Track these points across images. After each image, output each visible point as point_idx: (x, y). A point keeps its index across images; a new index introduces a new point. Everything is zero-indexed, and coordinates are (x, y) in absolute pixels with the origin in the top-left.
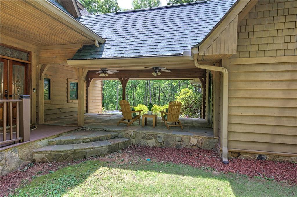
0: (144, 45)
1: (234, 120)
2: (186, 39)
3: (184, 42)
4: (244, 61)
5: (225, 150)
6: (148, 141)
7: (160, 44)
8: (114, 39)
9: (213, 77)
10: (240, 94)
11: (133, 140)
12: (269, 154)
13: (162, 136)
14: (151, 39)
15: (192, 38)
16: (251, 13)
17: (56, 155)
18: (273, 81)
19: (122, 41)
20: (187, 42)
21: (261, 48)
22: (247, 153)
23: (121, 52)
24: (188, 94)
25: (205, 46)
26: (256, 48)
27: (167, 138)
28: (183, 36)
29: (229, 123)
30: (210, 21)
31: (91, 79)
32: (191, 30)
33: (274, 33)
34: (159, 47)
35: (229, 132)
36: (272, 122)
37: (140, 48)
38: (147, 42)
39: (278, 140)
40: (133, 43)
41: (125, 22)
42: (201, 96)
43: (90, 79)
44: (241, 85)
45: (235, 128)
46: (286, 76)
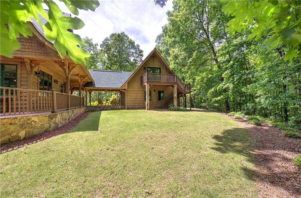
3: (117, 84)
4: (129, 90)
5: (126, 107)
6: (109, 108)
7: (111, 84)
8: (96, 81)
9: (124, 92)
10: (129, 96)
11: (104, 108)
12: (134, 107)
15: (119, 83)
18: (134, 94)
26: (131, 87)
27: (114, 107)
29: (127, 102)
33: (134, 85)
38: (108, 83)
39: (135, 105)
40: (104, 83)
41: (98, 75)
42: (120, 98)
44: (129, 94)
45: (128, 103)
46: (136, 93)
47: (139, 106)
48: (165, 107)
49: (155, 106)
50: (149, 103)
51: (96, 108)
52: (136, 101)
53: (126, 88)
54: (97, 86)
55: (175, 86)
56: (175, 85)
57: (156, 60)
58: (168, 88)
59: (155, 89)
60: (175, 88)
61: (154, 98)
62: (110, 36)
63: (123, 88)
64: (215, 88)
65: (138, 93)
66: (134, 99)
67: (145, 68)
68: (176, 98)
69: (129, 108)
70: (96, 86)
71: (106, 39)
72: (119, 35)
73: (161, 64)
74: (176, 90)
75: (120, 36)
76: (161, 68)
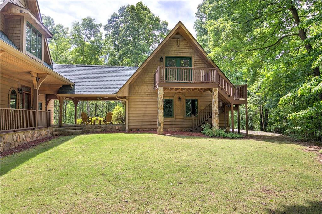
0: (95, 88)
1: (130, 118)
2: (114, 87)
3: (113, 88)
4: (133, 97)
5: (127, 128)
6: (98, 130)
7: (103, 88)
8: (79, 83)
10: (132, 109)
11: (90, 130)
12: (141, 128)
13: (104, 127)
14: (99, 85)
15: (116, 87)
16: (135, 82)
17: (61, 133)
18: (142, 104)
19: (84, 85)
20: (114, 88)
21: (138, 93)
22: (134, 129)
23: (84, 91)
24: (119, 110)
25: (119, 93)
26: (137, 93)
27: (106, 127)
28: (112, 85)
30: (124, 79)
31: (50, 100)
32: (116, 83)
33: (142, 89)
34: (102, 89)
35: (128, 122)
36: (142, 118)
37: (94, 89)
38: (97, 86)
39: (144, 124)
40: (90, 86)
41: (83, 73)
43: (48, 100)
44: (132, 106)
45: (131, 121)
46: (146, 103)
47: (149, 127)
48: (197, 129)
49: (179, 126)
50: (163, 121)
51: (75, 129)
52: (145, 118)
53: (126, 94)
54: (79, 91)
55: (215, 91)
56: (214, 89)
57: (182, 44)
58: (204, 93)
59: (180, 96)
60: (215, 93)
61: (179, 112)
62: (119, 11)
63: (121, 95)
64: (294, 93)
65: (148, 103)
66: (143, 115)
67: (161, 60)
68: (216, 113)
69: (132, 129)
70: (76, 92)
71: (114, 17)
72: (132, 7)
73: (191, 50)
74: (217, 96)
75: (134, 10)
76: (193, 58)
